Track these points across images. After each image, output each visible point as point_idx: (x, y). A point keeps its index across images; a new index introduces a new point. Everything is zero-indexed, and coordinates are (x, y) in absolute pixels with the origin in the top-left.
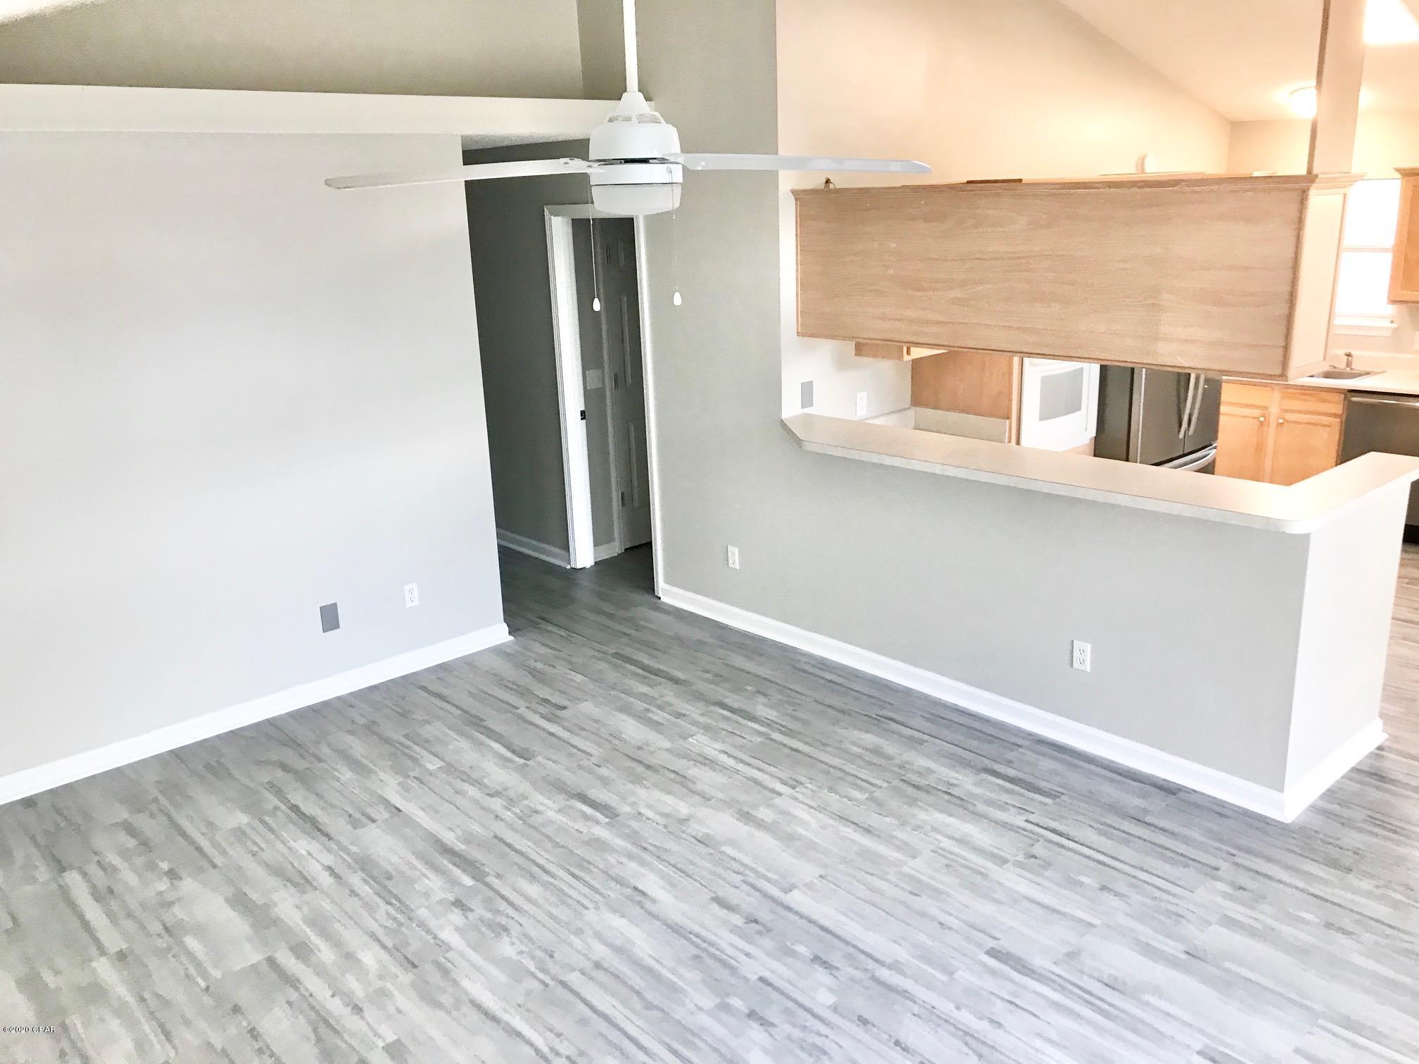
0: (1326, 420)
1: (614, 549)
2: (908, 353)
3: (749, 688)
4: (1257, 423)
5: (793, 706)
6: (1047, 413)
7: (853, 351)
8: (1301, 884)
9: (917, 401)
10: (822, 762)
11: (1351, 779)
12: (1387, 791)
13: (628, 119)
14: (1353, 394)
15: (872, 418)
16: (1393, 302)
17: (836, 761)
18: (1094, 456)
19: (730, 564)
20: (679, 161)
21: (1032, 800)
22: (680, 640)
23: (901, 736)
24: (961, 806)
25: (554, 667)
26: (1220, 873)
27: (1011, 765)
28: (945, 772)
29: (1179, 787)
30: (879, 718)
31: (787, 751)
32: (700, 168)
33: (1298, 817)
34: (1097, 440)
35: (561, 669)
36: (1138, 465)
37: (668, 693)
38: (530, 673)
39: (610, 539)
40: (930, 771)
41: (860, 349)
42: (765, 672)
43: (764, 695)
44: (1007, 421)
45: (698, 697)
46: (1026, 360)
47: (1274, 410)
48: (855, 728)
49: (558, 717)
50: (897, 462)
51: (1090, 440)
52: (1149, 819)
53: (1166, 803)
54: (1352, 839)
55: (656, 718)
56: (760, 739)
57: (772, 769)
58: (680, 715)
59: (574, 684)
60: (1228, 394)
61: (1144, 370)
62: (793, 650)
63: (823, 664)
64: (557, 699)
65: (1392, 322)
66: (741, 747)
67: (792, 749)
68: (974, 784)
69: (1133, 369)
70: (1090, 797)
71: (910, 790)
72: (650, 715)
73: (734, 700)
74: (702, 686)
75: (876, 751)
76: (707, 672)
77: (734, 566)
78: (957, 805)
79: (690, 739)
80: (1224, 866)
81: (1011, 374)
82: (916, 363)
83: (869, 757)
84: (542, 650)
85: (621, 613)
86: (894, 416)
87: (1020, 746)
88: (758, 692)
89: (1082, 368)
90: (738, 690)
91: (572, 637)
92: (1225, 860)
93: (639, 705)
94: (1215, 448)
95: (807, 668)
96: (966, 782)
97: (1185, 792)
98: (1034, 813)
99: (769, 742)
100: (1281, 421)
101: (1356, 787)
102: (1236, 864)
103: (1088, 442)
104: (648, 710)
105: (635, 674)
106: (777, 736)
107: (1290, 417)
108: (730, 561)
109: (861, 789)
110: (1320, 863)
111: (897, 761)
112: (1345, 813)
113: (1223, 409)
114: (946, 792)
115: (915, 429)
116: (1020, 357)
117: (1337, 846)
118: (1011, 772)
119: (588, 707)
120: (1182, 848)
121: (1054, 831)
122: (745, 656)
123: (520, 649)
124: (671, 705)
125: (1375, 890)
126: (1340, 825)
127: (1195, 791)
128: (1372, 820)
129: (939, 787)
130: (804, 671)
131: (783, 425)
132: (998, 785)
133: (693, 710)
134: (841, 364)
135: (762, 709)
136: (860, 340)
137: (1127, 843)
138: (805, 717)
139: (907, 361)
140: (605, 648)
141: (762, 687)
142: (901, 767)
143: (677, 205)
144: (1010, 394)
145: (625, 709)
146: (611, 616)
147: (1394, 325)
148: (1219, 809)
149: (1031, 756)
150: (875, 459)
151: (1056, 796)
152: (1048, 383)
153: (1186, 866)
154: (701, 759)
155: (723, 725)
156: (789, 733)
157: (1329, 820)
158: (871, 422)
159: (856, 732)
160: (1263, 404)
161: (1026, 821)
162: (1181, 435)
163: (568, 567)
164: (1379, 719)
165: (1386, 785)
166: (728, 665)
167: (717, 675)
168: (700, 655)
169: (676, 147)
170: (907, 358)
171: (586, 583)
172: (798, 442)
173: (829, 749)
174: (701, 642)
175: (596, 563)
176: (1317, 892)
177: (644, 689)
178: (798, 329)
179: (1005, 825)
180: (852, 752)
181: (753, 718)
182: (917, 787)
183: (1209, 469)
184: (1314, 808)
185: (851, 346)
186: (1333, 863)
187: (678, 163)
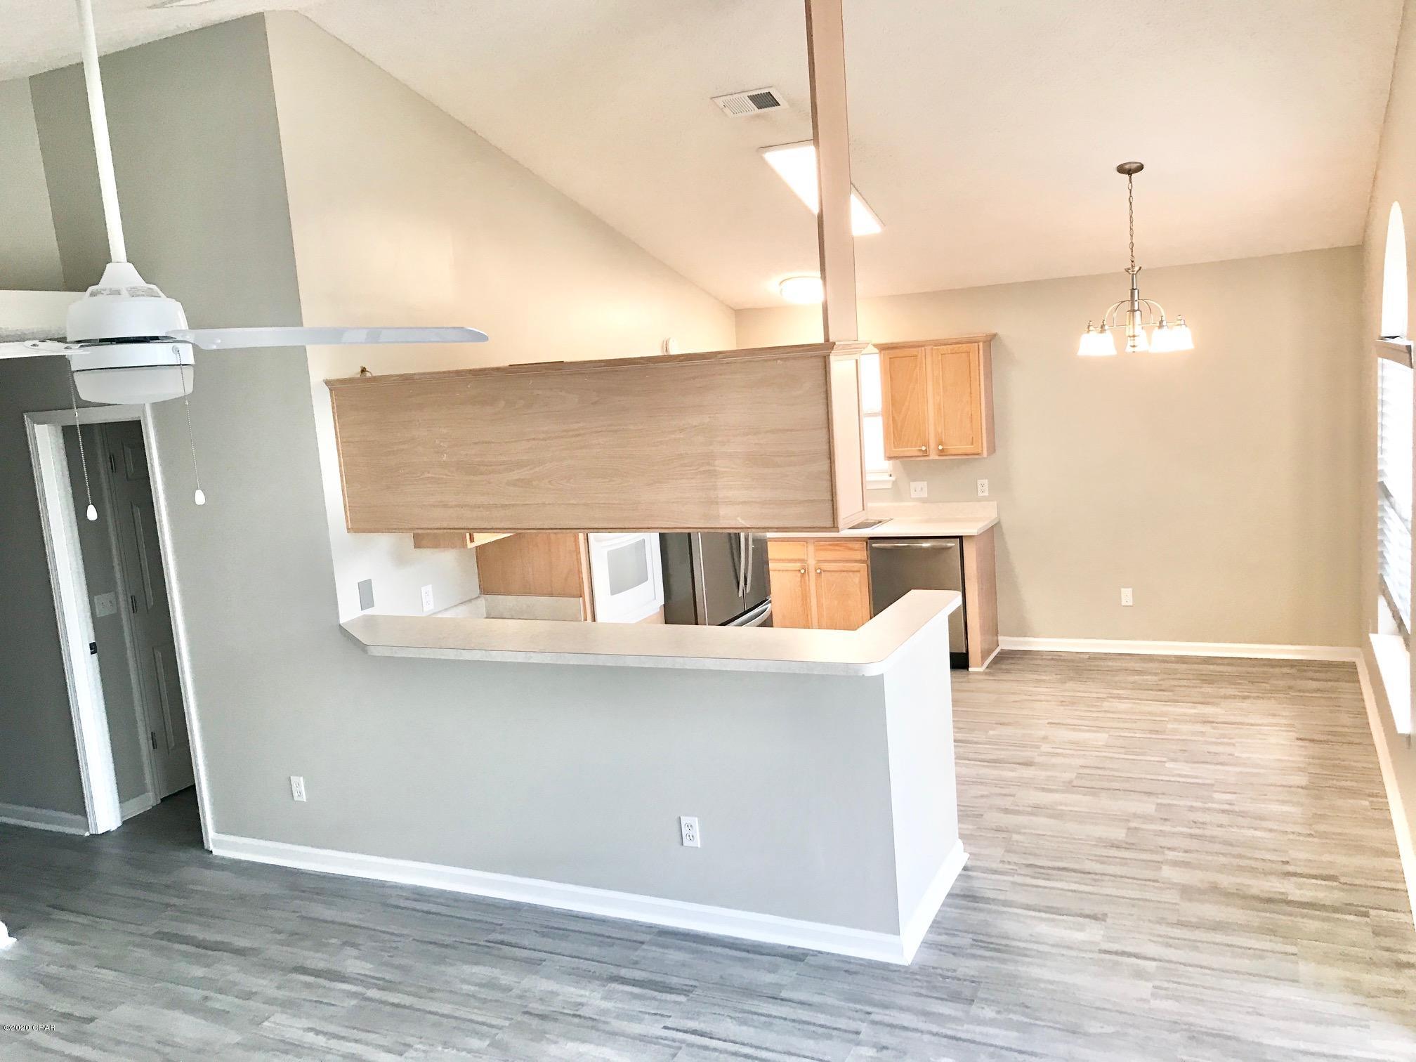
0: (857, 566)
1: (147, 801)
2: (472, 540)
3: (333, 941)
4: (799, 575)
5: (389, 952)
6: (616, 588)
7: (412, 544)
8: (935, 1029)
9: (485, 590)
10: (430, 1013)
11: (950, 906)
12: (981, 910)
13: (118, 292)
14: (875, 541)
15: (440, 612)
16: (890, 458)
17: (446, 1009)
18: (666, 623)
19: (296, 798)
20: (187, 338)
21: (666, 1001)
22: (242, 899)
23: (515, 959)
24: (592, 1028)
25: (73, 967)
26: (861, 1036)
27: (638, 966)
28: (571, 992)
29: (804, 952)
30: (489, 944)
31: (388, 1009)
32: (214, 347)
33: (915, 957)
34: (666, 607)
35: (85, 969)
36: (707, 627)
37: (229, 969)
38: (41, 982)
39: (142, 791)
40: (554, 994)
41: (419, 542)
42: (352, 917)
43: (354, 945)
44: (581, 598)
45: (269, 966)
46: (591, 536)
47: (812, 562)
48: (465, 962)
49: (84, 1033)
50: (477, 656)
51: (660, 607)
52: (784, 994)
53: (796, 972)
54: (967, 967)
55: (217, 1006)
56: (354, 1002)
57: (371, 1037)
58: (249, 996)
59: (103, 984)
60: (773, 552)
61: (699, 534)
62: (382, 885)
63: (420, 894)
64: (81, 1010)
65: (891, 476)
66: (330, 1019)
67: (393, 1004)
68: (604, 998)
69: (689, 534)
70: (722, 985)
71: (535, 1022)
72: (209, 1004)
73: (318, 960)
74: (275, 951)
75: (491, 985)
76: (280, 932)
77: (300, 799)
78: (588, 1027)
79: (266, 1024)
80: (863, 1027)
81: (578, 553)
82: (481, 550)
83: (484, 993)
84: (59, 949)
85: (165, 880)
86: (463, 608)
87: (642, 943)
88: (345, 944)
89: (644, 540)
90: (320, 946)
91: (97, 922)
92: (863, 1021)
93: (196, 994)
94: (770, 602)
95: (403, 903)
96: (593, 998)
97: (812, 955)
98: (670, 1016)
99: (363, 1003)
100: (818, 571)
101: (954, 913)
102: (874, 1023)
103: (659, 610)
104: (206, 998)
105: (186, 955)
106: (373, 993)
107: (826, 566)
108: (295, 794)
109: (482, 1036)
110: (946, 1000)
111: (516, 992)
112: (954, 941)
113: (772, 565)
114: (574, 1015)
115: (487, 618)
116: (584, 534)
117: (953, 978)
118: (638, 975)
119: (126, 1012)
120: (822, 1019)
121: (694, 1032)
122: (324, 902)
123: (26, 953)
124: (235, 984)
125: (998, 1016)
126: (951, 956)
127: (820, 952)
128: (977, 943)
129: (566, 1011)
130: (397, 907)
131: (342, 629)
132: (628, 993)
133: (265, 984)
134: (400, 560)
135: (354, 965)
136: (420, 531)
137: (768, 1026)
138: (404, 961)
139: (471, 549)
140: (144, 929)
141: (350, 936)
142: (520, 997)
143: (189, 389)
144: (580, 572)
145: (176, 1004)
146: (148, 887)
147: (893, 478)
148: (847, 967)
149: (656, 952)
150: (451, 655)
151: (689, 991)
152: (615, 558)
153: (830, 1037)
154: (282, 1046)
155: (305, 994)
156: (387, 986)
157: (942, 953)
158: (439, 616)
159: (465, 967)
160: (802, 557)
161: (665, 1028)
162: (740, 595)
163: (87, 834)
164: (960, 840)
165: (981, 905)
166: (303, 918)
167: (293, 934)
168: (270, 912)
169: (183, 324)
170: (470, 545)
171: (115, 851)
172: (363, 647)
173: (437, 995)
174: (266, 897)
175: (124, 823)
176: (950, 1033)
177: (198, 972)
178: (348, 526)
179: (643, 1039)
180: (464, 992)
181: (343, 978)
182: (543, 1017)
183: (768, 623)
184: (927, 944)
185: (408, 539)
186: (955, 997)
187: (185, 342)
